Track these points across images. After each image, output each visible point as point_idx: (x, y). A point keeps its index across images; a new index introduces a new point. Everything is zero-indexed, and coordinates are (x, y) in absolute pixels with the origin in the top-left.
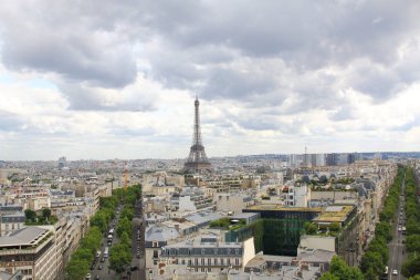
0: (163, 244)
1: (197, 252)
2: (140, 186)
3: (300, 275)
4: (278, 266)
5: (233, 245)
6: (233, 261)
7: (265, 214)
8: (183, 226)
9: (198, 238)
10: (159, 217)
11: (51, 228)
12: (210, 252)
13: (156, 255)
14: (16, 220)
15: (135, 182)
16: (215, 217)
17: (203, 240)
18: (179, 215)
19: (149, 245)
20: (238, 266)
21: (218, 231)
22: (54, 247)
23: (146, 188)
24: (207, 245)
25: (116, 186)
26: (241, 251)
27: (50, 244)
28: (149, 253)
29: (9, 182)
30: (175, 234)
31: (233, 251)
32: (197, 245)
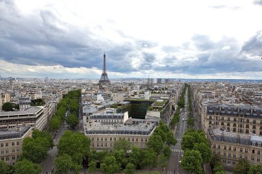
0: (90, 114)
1: (105, 117)
2: (80, 90)
3: (146, 126)
4: (137, 123)
5: (119, 114)
6: (120, 121)
7: (132, 102)
8: (99, 107)
9: (105, 111)
10: (89, 103)
11: (42, 107)
12: (110, 117)
13: (87, 118)
14: (26, 104)
15: (78, 88)
16: (111, 103)
17: (108, 112)
18: (97, 102)
19: (85, 114)
20: (122, 123)
21: (113, 109)
22: (44, 115)
23: (83, 91)
24: (109, 114)
25: (70, 89)
26: (123, 117)
27: (42, 114)
28: (85, 118)
29: (22, 88)
30: (95, 110)
31: (120, 117)
32: (105, 114)
